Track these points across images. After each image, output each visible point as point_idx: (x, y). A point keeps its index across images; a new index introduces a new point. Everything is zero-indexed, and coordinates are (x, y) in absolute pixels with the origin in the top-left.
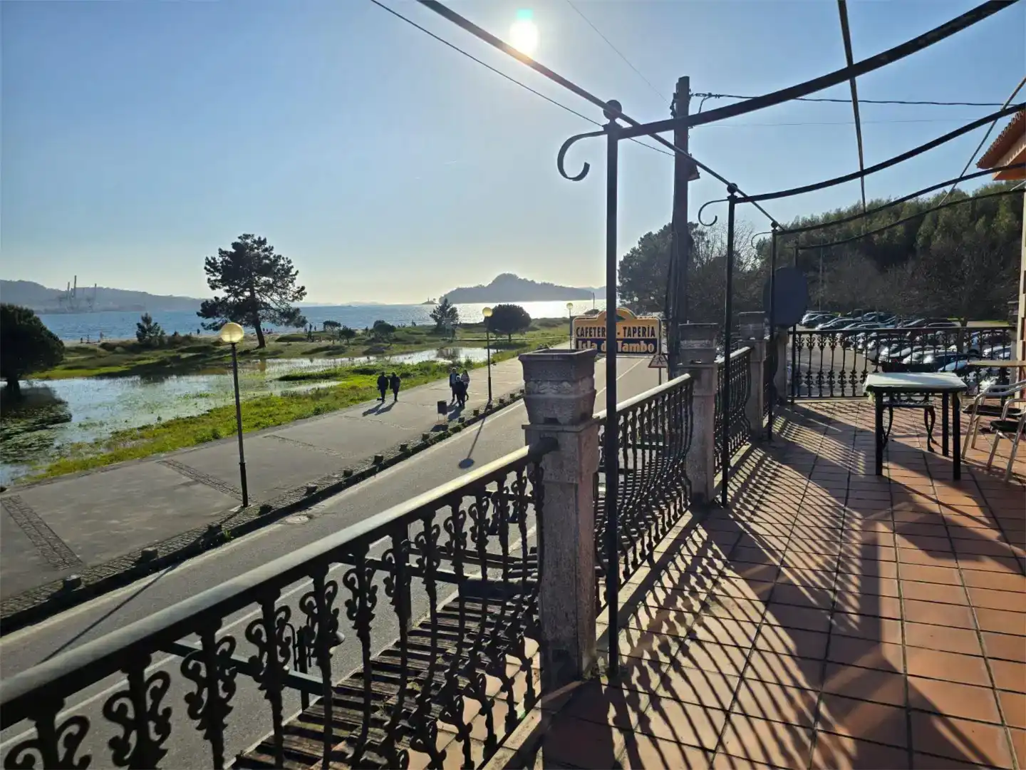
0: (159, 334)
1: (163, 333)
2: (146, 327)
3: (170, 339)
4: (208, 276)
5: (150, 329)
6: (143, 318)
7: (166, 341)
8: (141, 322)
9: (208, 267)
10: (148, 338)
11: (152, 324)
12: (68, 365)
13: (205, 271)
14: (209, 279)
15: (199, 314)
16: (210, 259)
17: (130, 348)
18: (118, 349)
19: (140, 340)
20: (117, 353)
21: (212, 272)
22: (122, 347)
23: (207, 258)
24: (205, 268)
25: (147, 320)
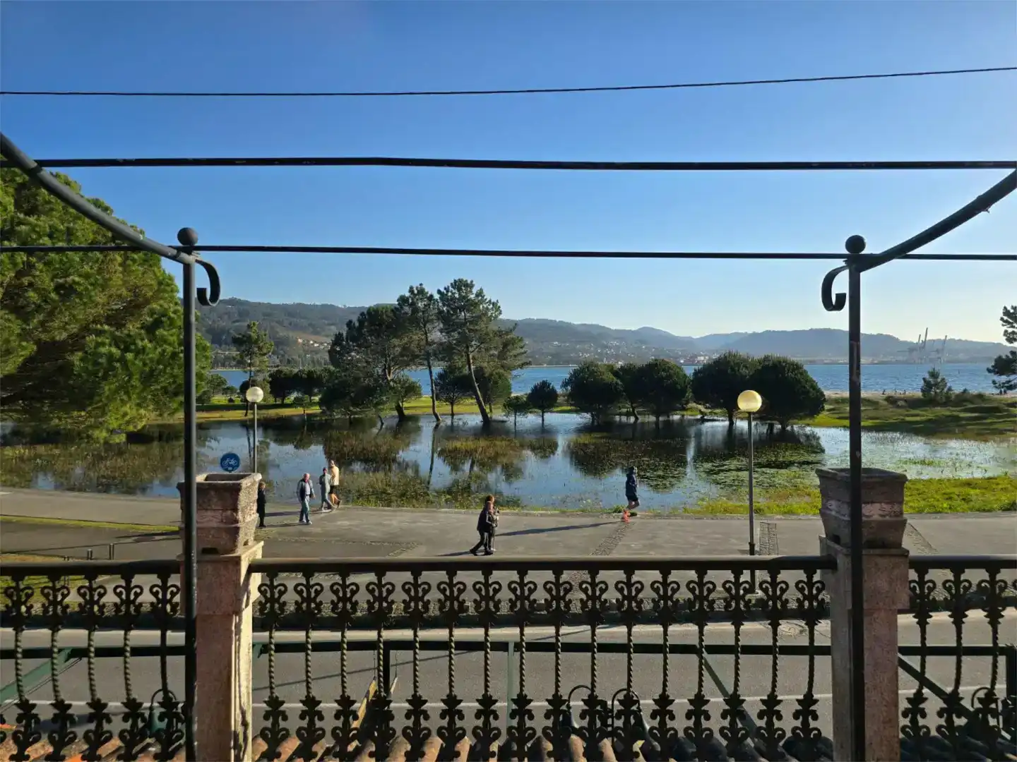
0: (946, 390)
1: (950, 389)
2: (933, 383)
3: (957, 396)
4: (1005, 328)
5: (936, 385)
6: (929, 372)
7: (953, 397)
8: (927, 376)
9: (1005, 318)
10: (934, 393)
11: (939, 380)
12: (841, 415)
13: (1001, 322)
14: (1006, 331)
15: (989, 371)
16: (1009, 308)
17: (913, 403)
18: (900, 403)
19: (924, 395)
20: (898, 407)
21: (1009, 323)
22: (906, 401)
23: (1005, 308)
24: (1002, 319)
25: (934, 375)
